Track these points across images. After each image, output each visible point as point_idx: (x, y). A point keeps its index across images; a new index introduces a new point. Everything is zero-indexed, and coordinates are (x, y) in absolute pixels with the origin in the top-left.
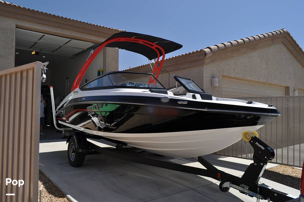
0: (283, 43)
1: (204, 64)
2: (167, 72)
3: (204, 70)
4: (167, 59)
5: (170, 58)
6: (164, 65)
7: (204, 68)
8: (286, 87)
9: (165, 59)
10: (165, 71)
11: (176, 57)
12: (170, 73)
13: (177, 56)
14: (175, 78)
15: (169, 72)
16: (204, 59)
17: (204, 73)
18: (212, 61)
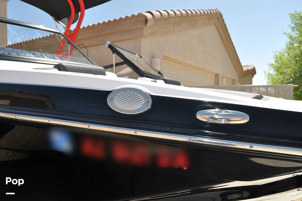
0: (216, 26)
1: (142, 36)
2: (85, 47)
3: (142, 45)
4: (84, 28)
5: (89, 26)
6: (79, 37)
7: (142, 42)
8: (215, 75)
9: (81, 27)
10: (82, 46)
11: (99, 24)
12: (89, 49)
13: (101, 23)
14: (110, 46)
15: (87, 47)
16: (142, 28)
17: (142, 49)
18: (153, 34)
